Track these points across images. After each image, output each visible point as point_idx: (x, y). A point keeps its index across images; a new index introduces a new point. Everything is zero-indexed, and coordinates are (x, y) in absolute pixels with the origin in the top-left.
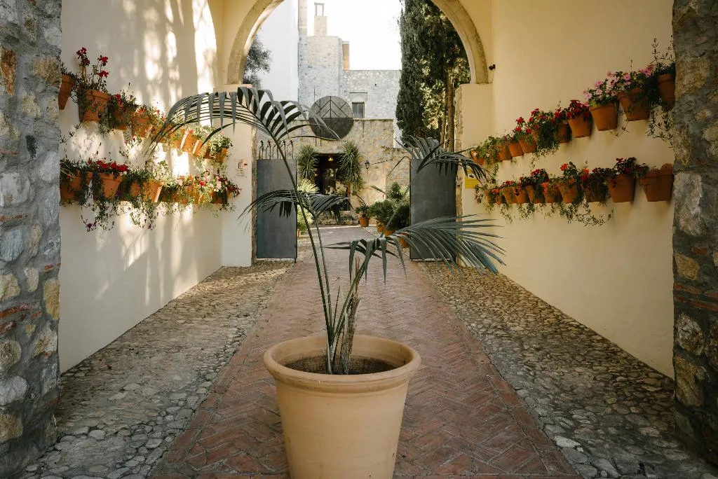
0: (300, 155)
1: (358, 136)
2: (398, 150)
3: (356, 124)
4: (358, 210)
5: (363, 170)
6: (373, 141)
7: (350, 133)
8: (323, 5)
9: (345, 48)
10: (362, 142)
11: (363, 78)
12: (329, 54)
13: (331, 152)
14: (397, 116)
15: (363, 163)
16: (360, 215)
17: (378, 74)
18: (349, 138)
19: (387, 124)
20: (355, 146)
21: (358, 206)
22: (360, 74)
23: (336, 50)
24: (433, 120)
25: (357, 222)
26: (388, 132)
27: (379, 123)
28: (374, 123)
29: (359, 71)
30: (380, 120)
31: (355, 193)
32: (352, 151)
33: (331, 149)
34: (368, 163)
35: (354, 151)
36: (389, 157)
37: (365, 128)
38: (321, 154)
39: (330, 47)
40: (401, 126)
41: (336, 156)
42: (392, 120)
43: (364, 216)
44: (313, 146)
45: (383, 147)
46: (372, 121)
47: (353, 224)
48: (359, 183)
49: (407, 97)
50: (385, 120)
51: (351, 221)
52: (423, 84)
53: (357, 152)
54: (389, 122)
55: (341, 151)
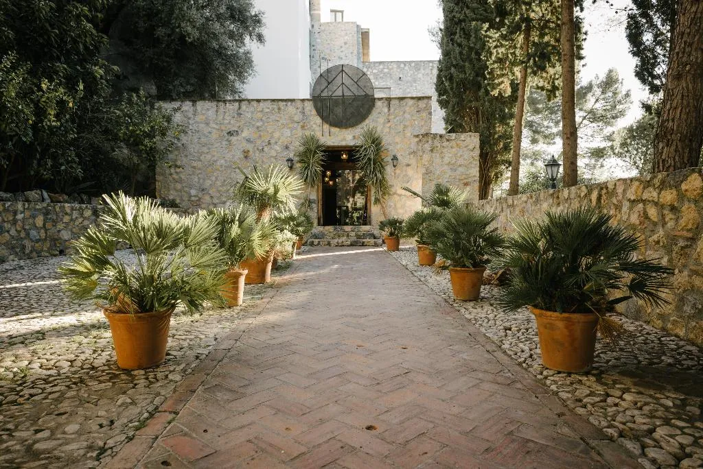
0: (302, 149)
1: (381, 120)
2: (441, 136)
3: (379, 104)
4: (382, 226)
5: (389, 169)
6: (402, 126)
7: (370, 117)
8: (342, 12)
9: (365, 36)
10: (388, 130)
11: (386, 70)
12: (345, 43)
13: (344, 144)
14: (437, 90)
15: (389, 159)
16: (386, 233)
17: (402, 65)
18: (368, 123)
19: (422, 104)
20: (376, 135)
21: (382, 219)
22: (381, 67)
23: (354, 39)
24: (502, 82)
25: (380, 241)
26: (424, 115)
27: (411, 102)
28: (403, 102)
29: (381, 63)
30: (412, 98)
31: (377, 201)
32: (373, 142)
33: (344, 139)
34: (395, 158)
35: (376, 142)
36: (427, 147)
37: (392, 110)
38: (328, 147)
39: (346, 34)
40: (443, 104)
41: (351, 151)
42: (429, 98)
43: (392, 234)
44: (318, 134)
45: (417, 136)
46: (402, 99)
47: (376, 245)
48: (382, 185)
49: (456, 59)
50: (419, 99)
51: (372, 241)
52: (486, 26)
53: (380, 144)
54: (425, 101)
55: (359, 143)
